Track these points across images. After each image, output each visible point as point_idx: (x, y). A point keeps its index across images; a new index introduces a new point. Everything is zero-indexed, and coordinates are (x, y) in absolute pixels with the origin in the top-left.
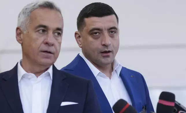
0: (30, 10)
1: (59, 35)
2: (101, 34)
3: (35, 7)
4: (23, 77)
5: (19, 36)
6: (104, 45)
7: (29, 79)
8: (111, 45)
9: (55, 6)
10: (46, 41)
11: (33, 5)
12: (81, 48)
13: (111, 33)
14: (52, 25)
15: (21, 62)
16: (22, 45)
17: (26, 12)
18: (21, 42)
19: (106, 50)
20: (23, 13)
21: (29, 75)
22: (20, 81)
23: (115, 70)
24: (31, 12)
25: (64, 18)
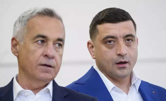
0: (27, 18)
1: (60, 47)
2: (116, 42)
3: (34, 14)
4: (19, 94)
5: (15, 47)
6: (119, 55)
7: (26, 96)
8: (128, 55)
9: (55, 14)
10: (45, 53)
11: (31, 12)
12: (95, 60)
13: (127, 41)
14: (53, 35)
15: (17, 78)
16: (18, 57)
17: (23, 21)
18: (17, 54)
19: (122, 60)
20: (20, 21)
21: (25, 92)
22: (16, 99)
23: (134, 84)
24: (28, 20)
25: (65, 28)
